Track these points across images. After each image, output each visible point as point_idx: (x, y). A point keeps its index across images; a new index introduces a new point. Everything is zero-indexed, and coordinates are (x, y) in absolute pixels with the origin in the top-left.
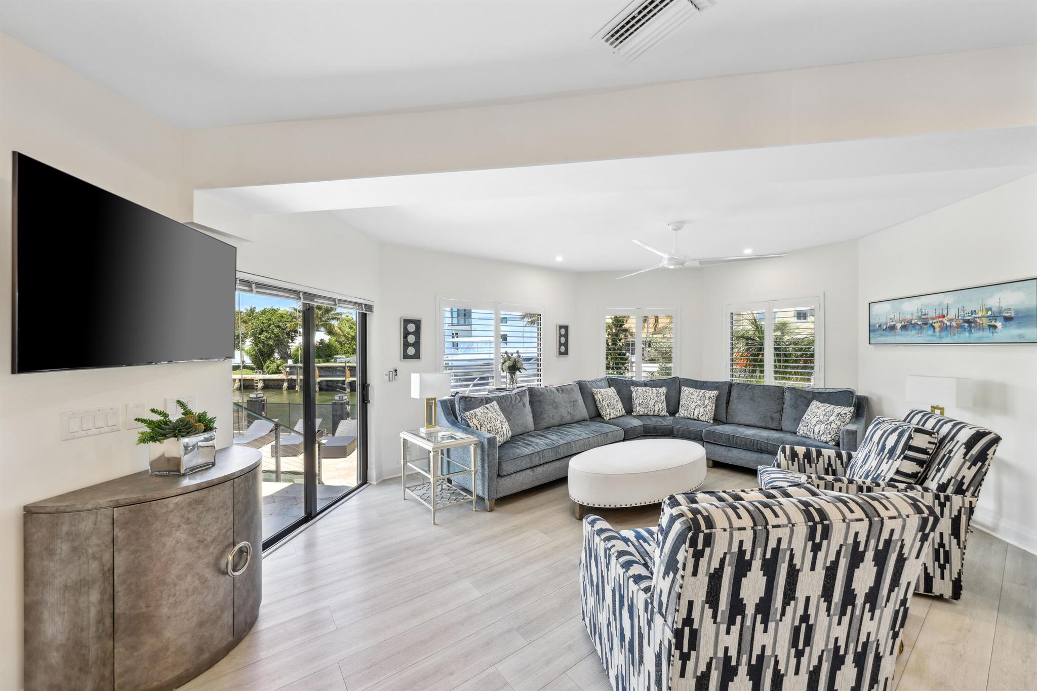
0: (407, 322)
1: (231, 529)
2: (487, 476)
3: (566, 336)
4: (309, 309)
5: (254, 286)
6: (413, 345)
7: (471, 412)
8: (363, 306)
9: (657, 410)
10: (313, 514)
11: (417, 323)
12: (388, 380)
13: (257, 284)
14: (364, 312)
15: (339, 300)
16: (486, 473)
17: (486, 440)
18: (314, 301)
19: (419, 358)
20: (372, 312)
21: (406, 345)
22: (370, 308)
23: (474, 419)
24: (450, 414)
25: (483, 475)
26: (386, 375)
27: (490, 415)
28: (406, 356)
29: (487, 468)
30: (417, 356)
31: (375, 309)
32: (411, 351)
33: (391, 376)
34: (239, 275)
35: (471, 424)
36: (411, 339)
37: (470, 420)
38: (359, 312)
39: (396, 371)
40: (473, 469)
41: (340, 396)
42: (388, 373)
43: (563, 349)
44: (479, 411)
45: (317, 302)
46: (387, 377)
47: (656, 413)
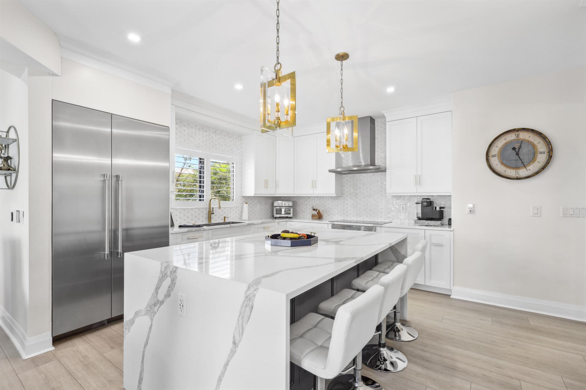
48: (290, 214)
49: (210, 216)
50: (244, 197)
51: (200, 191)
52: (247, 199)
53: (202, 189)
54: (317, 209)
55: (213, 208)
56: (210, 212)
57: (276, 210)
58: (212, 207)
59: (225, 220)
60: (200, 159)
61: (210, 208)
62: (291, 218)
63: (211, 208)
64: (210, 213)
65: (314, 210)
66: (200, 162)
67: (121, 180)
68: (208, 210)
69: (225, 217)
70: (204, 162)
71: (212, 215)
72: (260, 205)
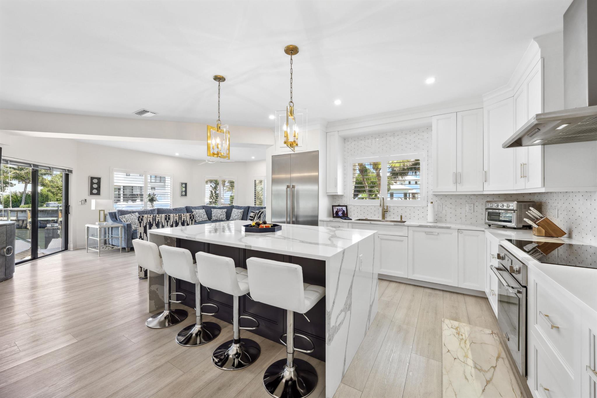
0: (92, 178)
1: (5, 241)
2: (126, 239)
3: (186, 187)
4: (36, 171)
5: (9, 162)
6: (96, 189)
7: (123, 216)
8: (67, 171)
9: (221, 218)
10: (36, 258)
11: (99, 179)
12: (81, 204)
13: (10, 161)
14: (67, 173)
15: (52, 167)
16: (126, 238)
17: (126, 225)
18: (38, 168)
19: (100, 195)
20: (72, 173)
21: (92, 188)
22: (71, 171)
23: (124, 219)
24: (114, 218)
25: (125, 238)
26: (80, 202)
27: (133, 217)
28: (92, 194)
29: (126, 235)
30: (98, 193)
31: (73, 172)
32: (95, 191)
33: (83, 202)
34: (2, 158)
35: (122, 221)
36: (95, 186)
37: (121, 219)
38: (64, 173)
39: (86, 200)
40: (120, 236)
41: (52, 225)
42: (81, 201)
43: (184, 193)
44: (126, 216)
45: (39, 168)
46: (81, 203)
47: (221, 219)
49: (383, 213)
55: (387, 206)
59: (401, 219)
64: (384, 210)
69: (401, 216)
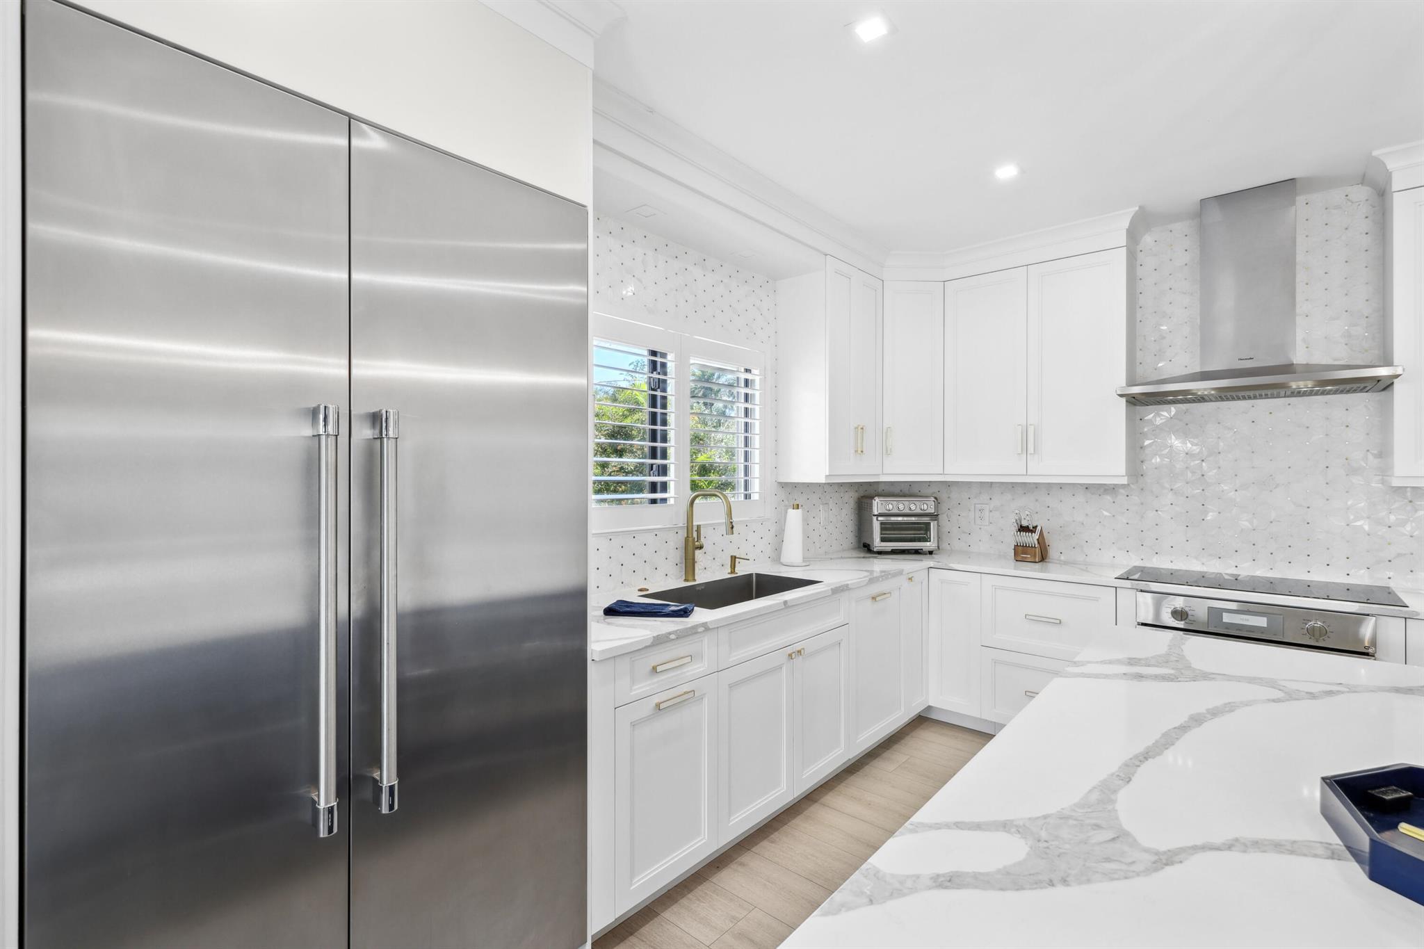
48: (926, 540)
49: (690, 556)
50: (784, 485)
51: (654, 466)
52: (794, 493)
53: (659, 461)
54: (1035, 527)
55: (699, 527)
56: (690, 544)
57: (882, 529)
58: (695, 523)
59: (733, 566)
60: (654, 353)
61: (689, 526)
62: (931, 553)
63: (692, 526)
64: (692, 546)
65: (1023, 529)
66: (654, 366)
67: (391, 434)
68: (683, 534)
69: (735, 557)
70: (664, 365)
71: (697, 552)
72: (825, 511)
